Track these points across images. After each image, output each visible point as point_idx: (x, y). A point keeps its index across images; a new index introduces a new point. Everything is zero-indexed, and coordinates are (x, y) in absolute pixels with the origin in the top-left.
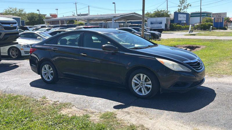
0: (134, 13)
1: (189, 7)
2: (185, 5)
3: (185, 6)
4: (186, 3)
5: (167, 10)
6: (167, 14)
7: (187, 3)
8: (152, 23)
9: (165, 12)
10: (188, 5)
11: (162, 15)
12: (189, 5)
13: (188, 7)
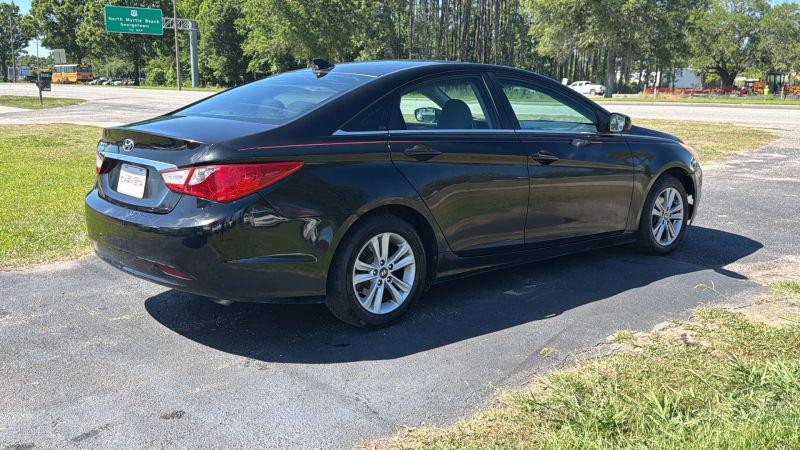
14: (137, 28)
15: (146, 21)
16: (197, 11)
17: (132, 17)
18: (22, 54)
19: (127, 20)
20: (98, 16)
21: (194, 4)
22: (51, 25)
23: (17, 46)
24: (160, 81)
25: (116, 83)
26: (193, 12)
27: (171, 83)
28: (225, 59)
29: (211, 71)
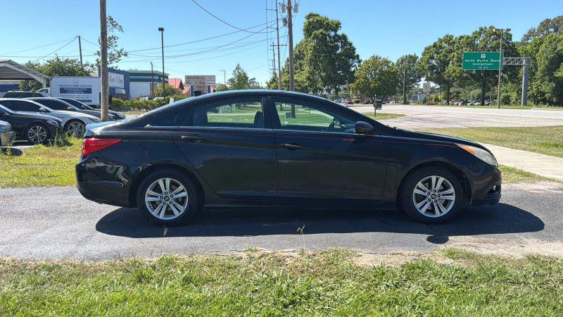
0: (10, 62)
1: (123, 57)
2: (114, 52)
3: (114, 55)
4: (116, 48)
5: (80, 60)
6: (82, 69)
7: (119, 49)
8: (63, 91)
9: (77, 65)
10: (120, 53)
11: (69, 71)
12: (123, 52)
13: (119, 56)
14: (484, 66)
15: (492, 60)
16: (537, 51)
17: (482, 59)
18: (416, 86)
19: (478, 61)
20: (459, 60)
21: (535, 46)
22: (433, 67)
23: (414, 81)
24: (506, 102)
25: (476, 104)
26: (534, 52)
27: (514, 103)
28: (554, 85)
29: (543, 94)
